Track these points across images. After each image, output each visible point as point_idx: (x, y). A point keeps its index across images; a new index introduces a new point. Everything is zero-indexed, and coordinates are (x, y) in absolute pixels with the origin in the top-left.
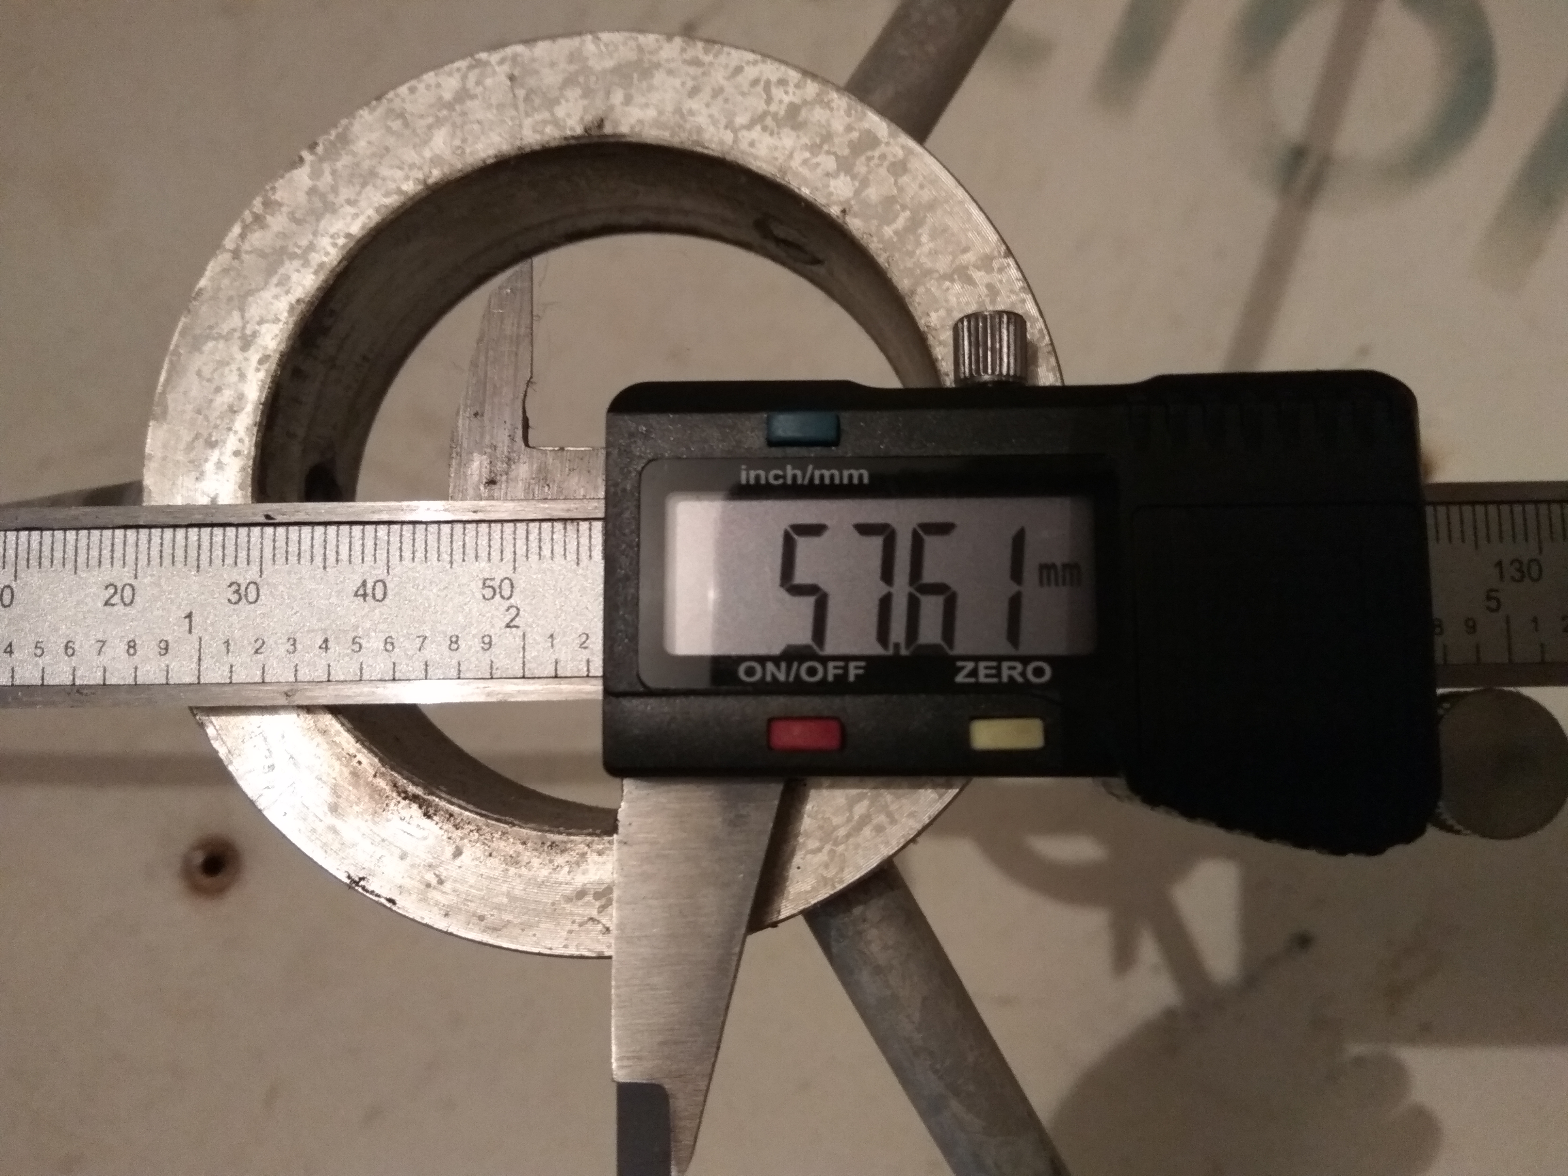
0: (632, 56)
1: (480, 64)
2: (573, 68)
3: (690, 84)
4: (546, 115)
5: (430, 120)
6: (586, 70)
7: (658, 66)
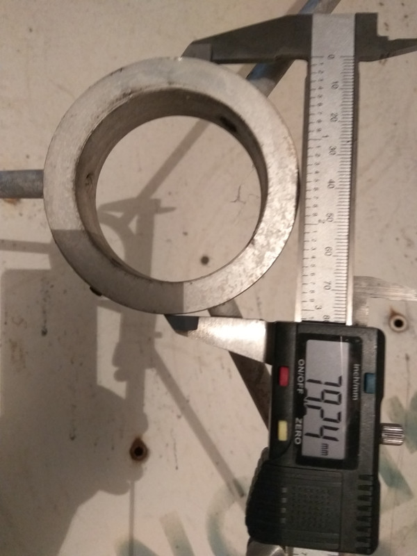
0: (263, 263)
1: (288, 227)
2: (271, 247)
3: (247, 271)
4: (265, 233)
5: (284, 205)
6: (268, 250)
7: (257, 267)
